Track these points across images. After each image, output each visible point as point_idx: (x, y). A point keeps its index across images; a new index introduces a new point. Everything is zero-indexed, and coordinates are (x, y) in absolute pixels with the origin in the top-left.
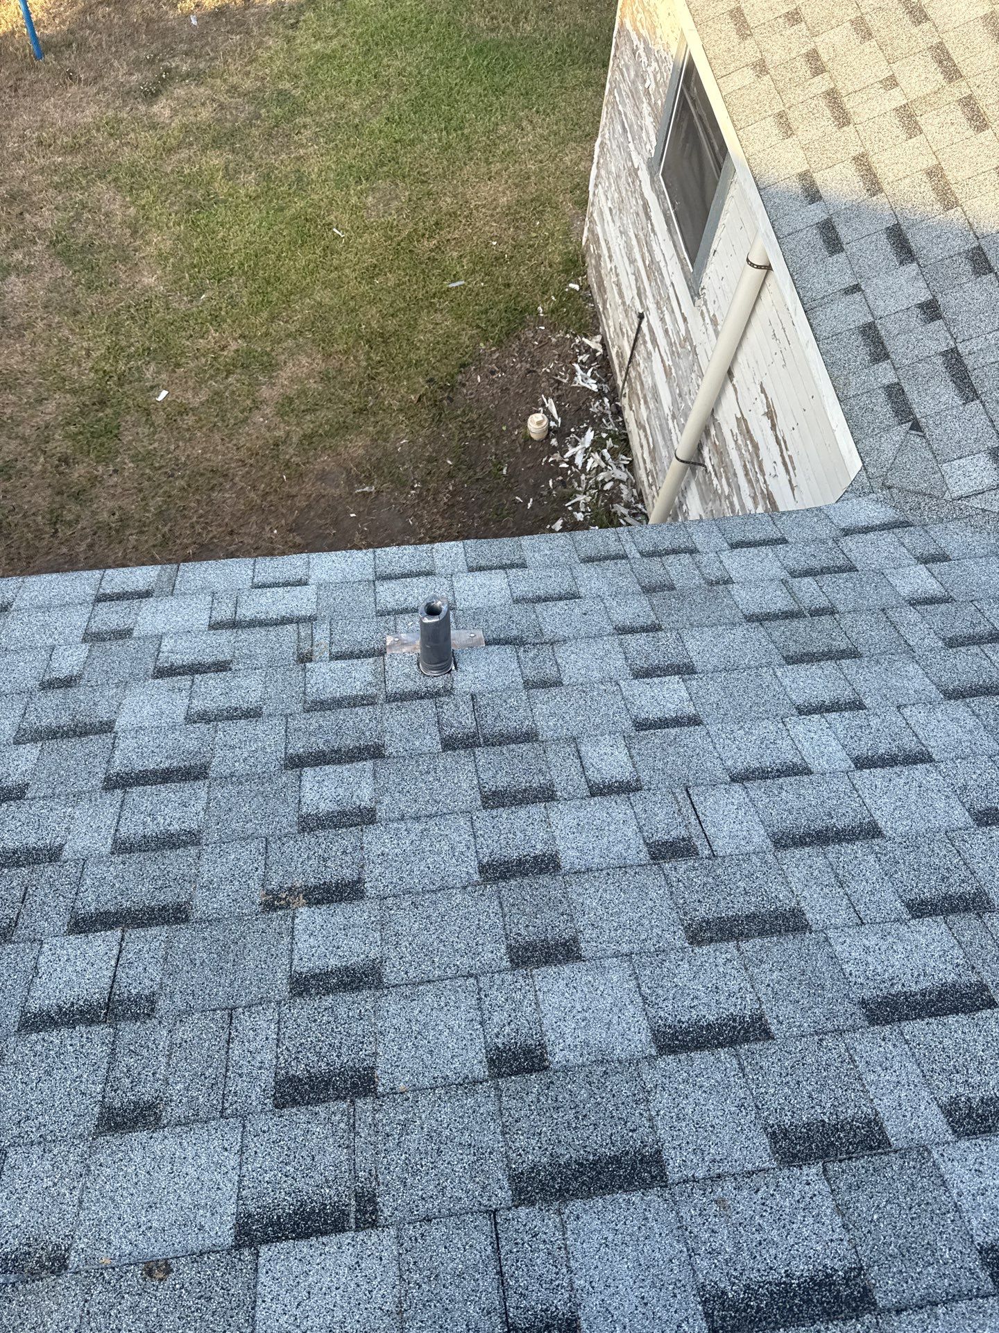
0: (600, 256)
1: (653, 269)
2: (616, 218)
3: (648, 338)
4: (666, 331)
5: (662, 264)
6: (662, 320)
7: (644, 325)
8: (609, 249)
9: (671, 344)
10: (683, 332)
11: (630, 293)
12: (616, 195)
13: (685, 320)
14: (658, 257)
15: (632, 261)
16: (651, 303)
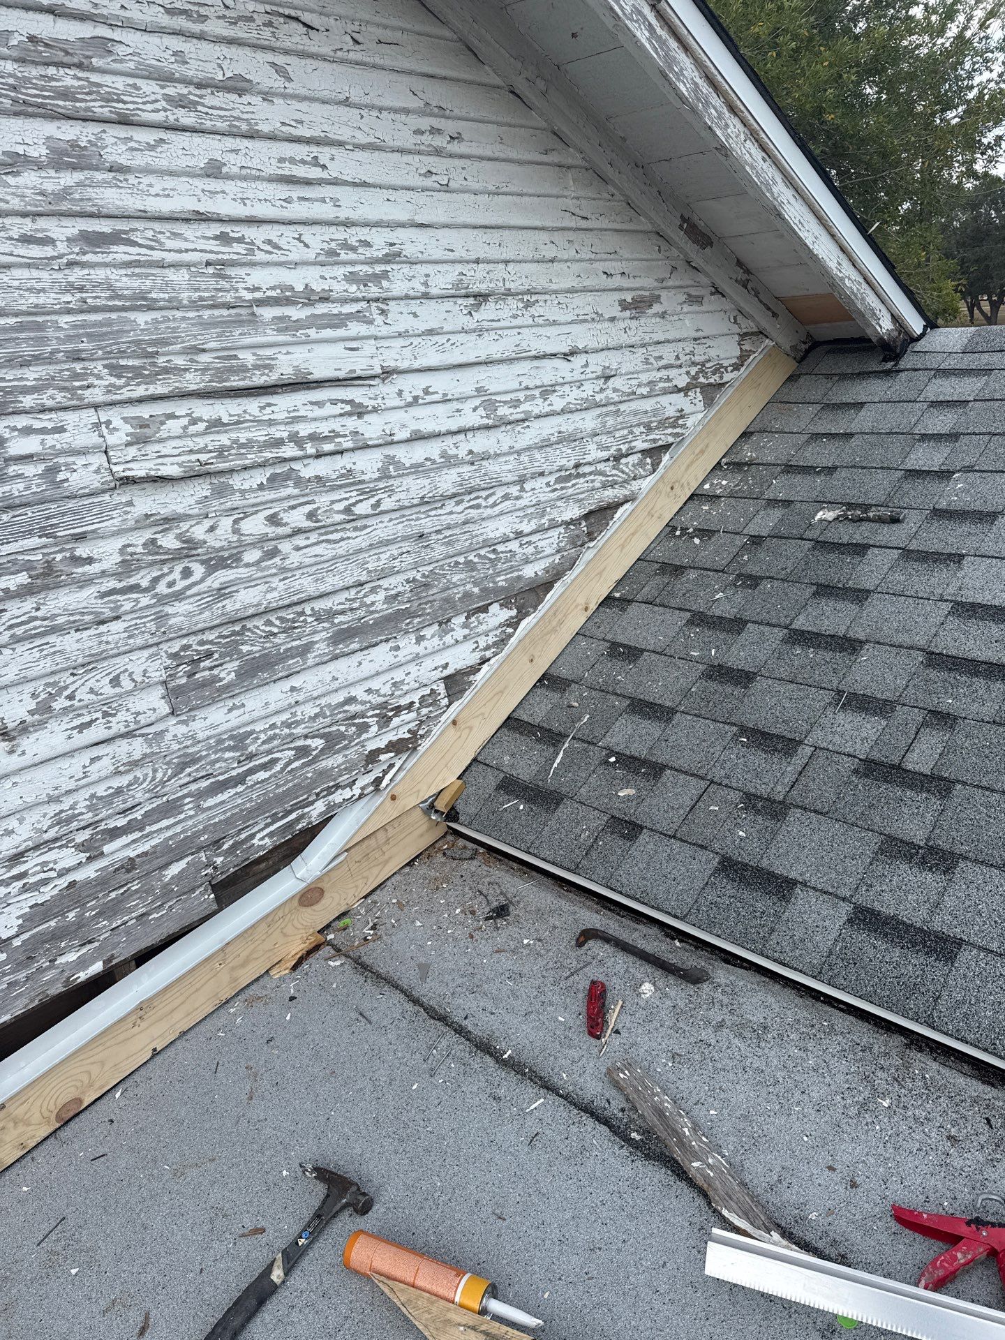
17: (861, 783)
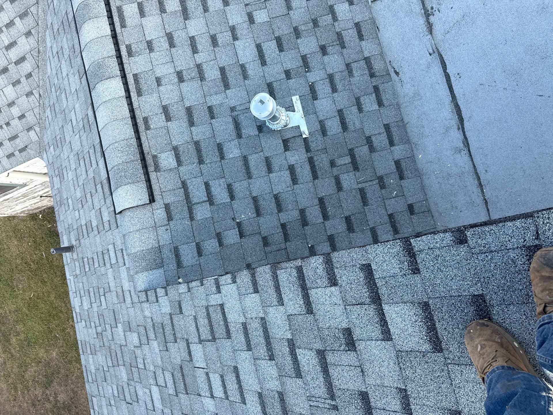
0: (28, 210)
1: (24, 196)
2: (13, 207)
3: (48, 194)
4: (42, 190)
5: (22, 194)
6: (39, 191)
7: (44, 195)
8: (24, 208)
9: (46, 188)
10: (40, 186)
11: (36, 200)
12: (5, 208)
13: (36, 186)
14: (20, 195)
15: (25, 201)
16: (36, 195)
17: (360, 168)
